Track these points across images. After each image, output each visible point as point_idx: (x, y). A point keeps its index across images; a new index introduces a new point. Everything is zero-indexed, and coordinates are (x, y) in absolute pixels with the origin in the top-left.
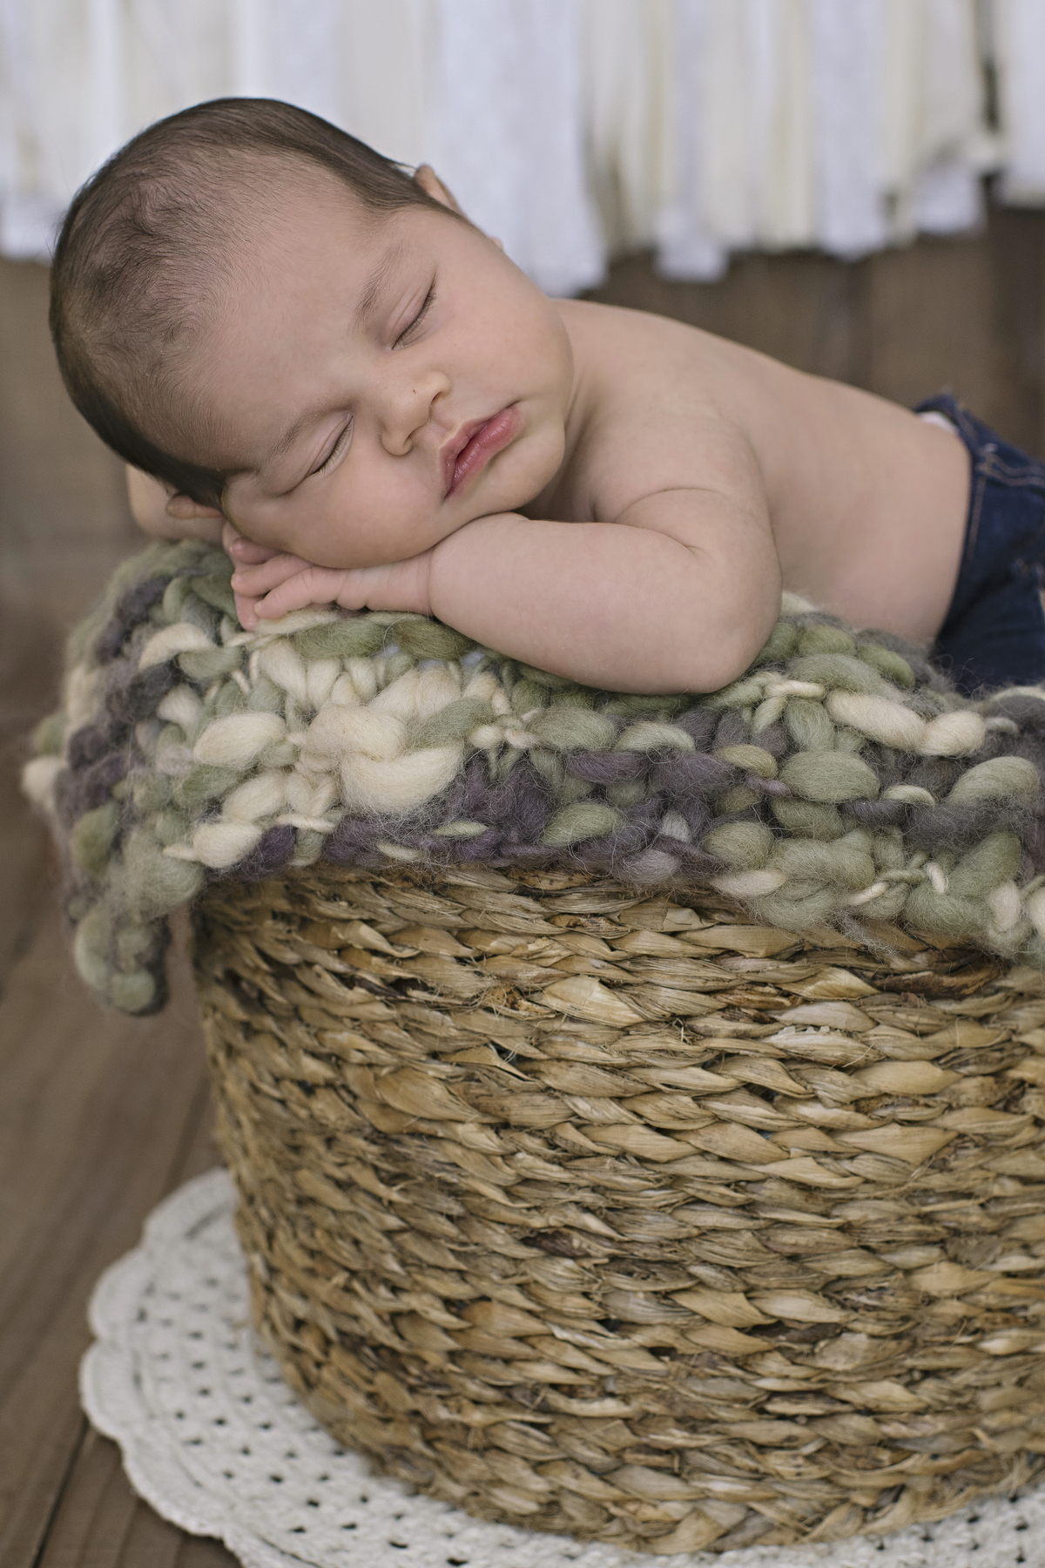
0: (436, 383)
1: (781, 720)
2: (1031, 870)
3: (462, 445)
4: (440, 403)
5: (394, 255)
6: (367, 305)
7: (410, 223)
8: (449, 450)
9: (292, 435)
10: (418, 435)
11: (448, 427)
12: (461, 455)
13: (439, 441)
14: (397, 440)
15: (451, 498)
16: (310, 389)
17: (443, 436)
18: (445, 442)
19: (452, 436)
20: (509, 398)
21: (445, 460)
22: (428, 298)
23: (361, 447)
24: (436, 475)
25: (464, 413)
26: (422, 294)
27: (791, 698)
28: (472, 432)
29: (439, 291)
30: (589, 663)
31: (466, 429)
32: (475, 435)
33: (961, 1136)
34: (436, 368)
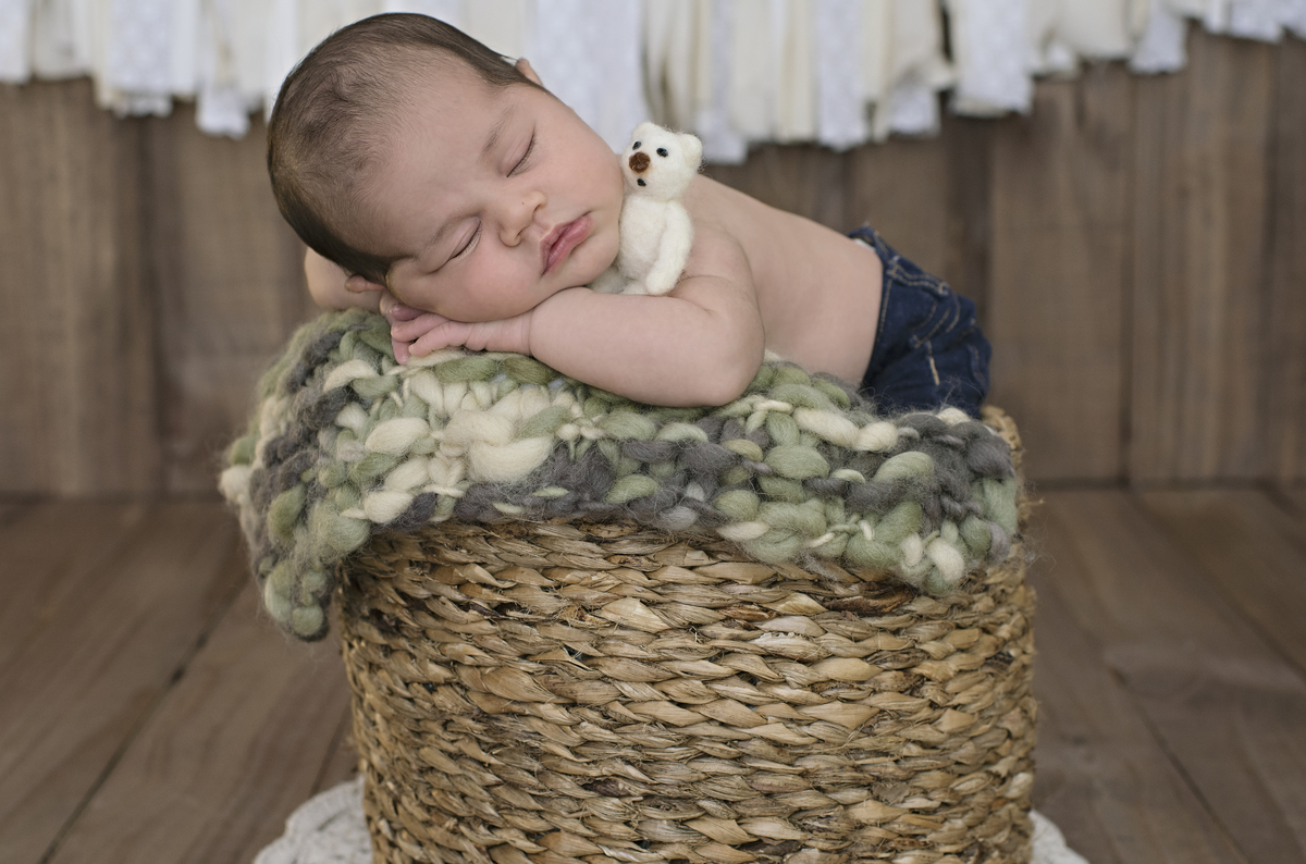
0: (537, 199)
1: (764, 426)
2: (929, 526)
3: (554, 239)
4: (539, 212)
5: (509, 114)
6: (490, 145)
7: (516, 94)
8: (546, 242)
9: (440, 233)
10: (525, 233)
11: (546, 228)
12: (554, 246)
13: (538, 237)
14: (511, 236)
15: (547, 274)
16: (455, 202)
17: (542, 233)
18: (543, 237)
19: (548, 233)
20: (584, 209)
21: (543, 249)
22: (532, 143)
23: (487, 242)
24: (537, 259)
25: (555, 218)
26: (527, 141)
27: (771, 411)
28: (561, 232)
29: (538, 138)
30: (639, 385)
31: (557, 229)
32: (563, 232)
33: (882, 711)
34: (537, 189)
